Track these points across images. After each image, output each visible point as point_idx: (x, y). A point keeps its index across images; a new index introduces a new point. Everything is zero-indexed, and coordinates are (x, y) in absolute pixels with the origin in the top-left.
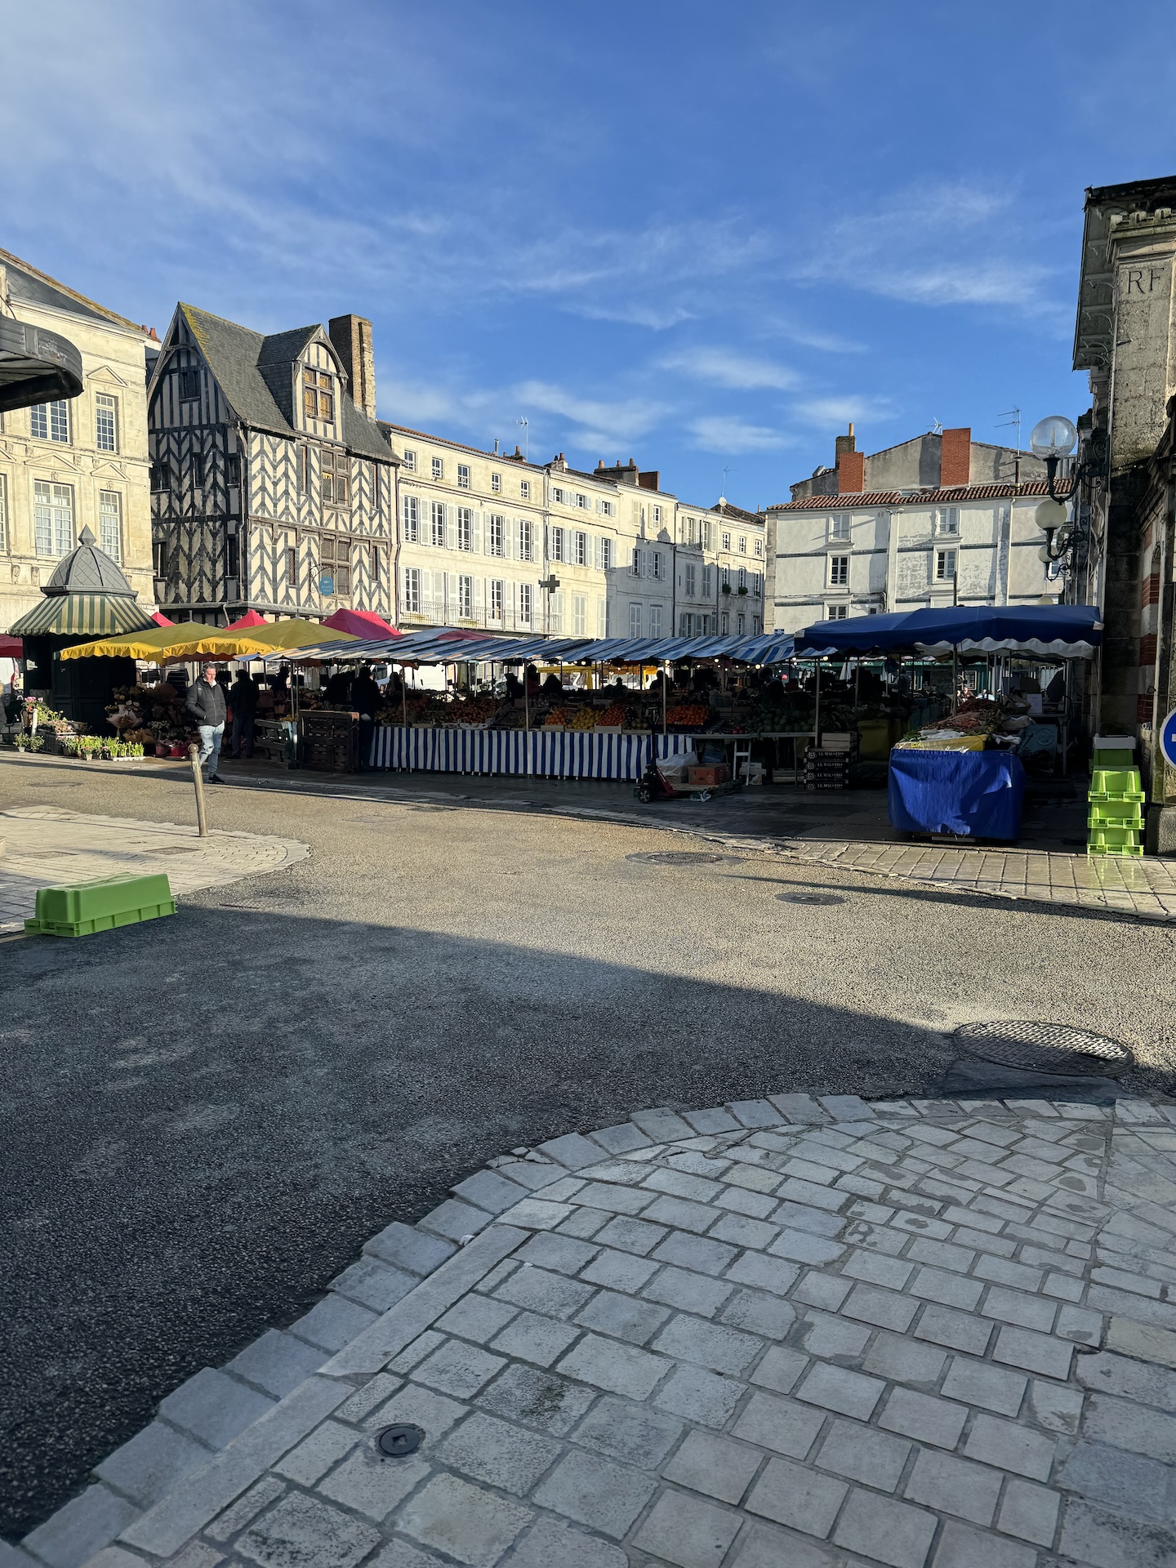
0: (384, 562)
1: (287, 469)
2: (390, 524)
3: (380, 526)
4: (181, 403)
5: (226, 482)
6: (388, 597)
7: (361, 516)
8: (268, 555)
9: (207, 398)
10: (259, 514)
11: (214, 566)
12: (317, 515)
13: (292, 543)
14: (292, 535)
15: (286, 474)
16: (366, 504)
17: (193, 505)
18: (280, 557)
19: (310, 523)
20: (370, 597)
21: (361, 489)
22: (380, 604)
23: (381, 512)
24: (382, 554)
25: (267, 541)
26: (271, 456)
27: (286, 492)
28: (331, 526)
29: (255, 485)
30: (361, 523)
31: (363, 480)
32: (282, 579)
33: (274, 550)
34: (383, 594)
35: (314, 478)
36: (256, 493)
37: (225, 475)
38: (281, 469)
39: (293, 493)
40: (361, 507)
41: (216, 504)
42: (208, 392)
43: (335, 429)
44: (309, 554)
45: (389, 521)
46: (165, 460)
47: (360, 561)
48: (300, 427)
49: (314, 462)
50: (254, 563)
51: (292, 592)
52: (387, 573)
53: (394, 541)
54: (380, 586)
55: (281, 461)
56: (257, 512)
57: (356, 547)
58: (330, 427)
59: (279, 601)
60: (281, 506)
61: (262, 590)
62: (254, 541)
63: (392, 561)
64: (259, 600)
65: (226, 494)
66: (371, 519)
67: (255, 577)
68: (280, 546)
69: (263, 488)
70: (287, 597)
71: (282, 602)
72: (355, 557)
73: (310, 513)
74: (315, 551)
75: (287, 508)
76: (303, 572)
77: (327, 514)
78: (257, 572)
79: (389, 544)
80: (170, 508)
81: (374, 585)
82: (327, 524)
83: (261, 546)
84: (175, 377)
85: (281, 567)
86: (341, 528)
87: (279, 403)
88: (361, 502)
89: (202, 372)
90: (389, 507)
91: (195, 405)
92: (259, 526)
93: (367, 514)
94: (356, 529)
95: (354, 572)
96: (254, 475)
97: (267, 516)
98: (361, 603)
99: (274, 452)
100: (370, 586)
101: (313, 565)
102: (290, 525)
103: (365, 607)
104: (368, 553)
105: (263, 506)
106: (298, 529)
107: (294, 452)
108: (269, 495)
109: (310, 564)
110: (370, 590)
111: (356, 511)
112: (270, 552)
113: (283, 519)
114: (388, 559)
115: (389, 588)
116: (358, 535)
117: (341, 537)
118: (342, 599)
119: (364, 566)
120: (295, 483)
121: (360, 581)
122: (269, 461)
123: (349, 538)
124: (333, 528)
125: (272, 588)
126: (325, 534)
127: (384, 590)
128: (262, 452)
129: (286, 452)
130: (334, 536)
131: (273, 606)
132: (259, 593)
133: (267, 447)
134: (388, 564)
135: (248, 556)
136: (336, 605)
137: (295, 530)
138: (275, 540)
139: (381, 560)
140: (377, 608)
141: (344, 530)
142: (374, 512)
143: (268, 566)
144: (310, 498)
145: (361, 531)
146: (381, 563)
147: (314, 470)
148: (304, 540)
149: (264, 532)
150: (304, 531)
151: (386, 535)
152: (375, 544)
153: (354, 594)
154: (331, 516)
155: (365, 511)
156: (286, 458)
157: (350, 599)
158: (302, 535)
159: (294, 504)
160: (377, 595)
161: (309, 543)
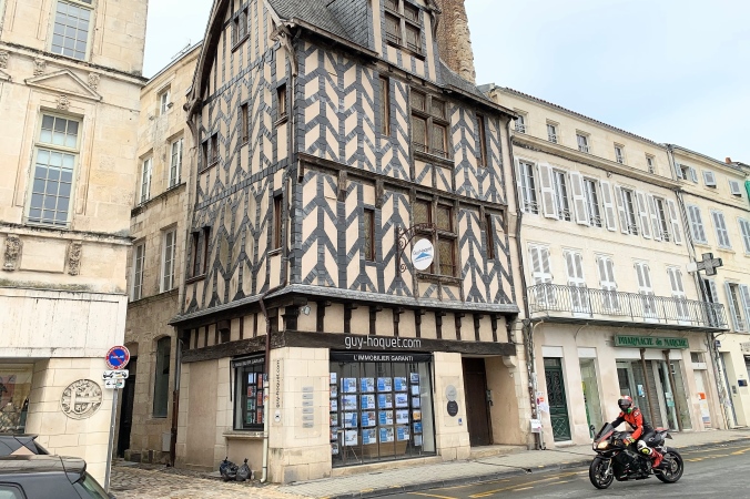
0: (501, 236)
1: (359, 101)
2: (504, 188)
3: (492, 189)
4: (233, 52)
5: (274, 121)
6: (510, 280)
7: (466, 173)
8: (330, 213)
9: (257, 28)
10: (317, 154)
11: (257, 241)
12: (406, 167)
13: (369, 201)
14: (368, 189)
15: (358, 105)
16: (473, 160)
17: (239, 169)
18: (351, 218)
19: (396, 174)
20: (487, 280)
21: (464, 142)
22: (501, 291)
23: (492, 172)
24: (497, 225)
25: (329, 192)
27: (360, 130)
28: (427, 183)
29: (311, 113)
30: (467, 182)
31: (467, 132)
32: (353, 251)
33: (341, 210)
34: (503, 278)
35: (400, 119)
36: (311, 125)
37: (273, 113)
38: (351, 99)
39: (369, 133)
40: (465, 163)
41: (262, 157)
42: (257, 22)
43: (426, 67)
44: (396, 218)
46: (216, 127)
47: (469, 233)
49: (399, 98)
50: (309, 225)
51: (371, 272)
52: (506, 250)
53: (512, 209)
54: (498, 266)
55: (350, 89)
56: (312, 149)
57: (461, 214)
58: (419, 63)
59: (350, 282)
60: (351, 148)
61: (320, 266)
62: (308, 193)
64: (315, 282)
66: (480, 179)
68: (351, 203)
69: (322, 119)
70: (363, 279)
71: (355, 286)
72: (462, 228)
73: (395, 162)
74: (404, 213)
75: (360, 150)
76: (387, 243)
77: (419, 165)
78: (311, 239)
79: (502, 210)
80: (218, 182)
81: (490, 266)
82: (420, 179)
83: (320, 201)
84: (229, 28)
85: (352, 234)
86: (441, 186)
90: (501, 167)
93: (474, 173)
94: (461, 189)
95: (462, 247)
96: (309, 100)
97: (328, 157)
98: (474, 290)
99: (341, 77)
100: (485, 268)
101: (401, 232)
102: (365, 175)
103: (480, 296)
104: (479, 223)
105: (322, 143)
106: (378, 181)
107: (370, 80)
108: (332, 130)
109: (397, 231)
110: (486, 272)
111: (459, 167)
112: (335, 211)
113: (355, 165)
114: (506, 232)
115: (510, 269)
116: (464, 198)
117: (441, 198)
118: (447, 283)
119: (475, 239)
120: (372, 120)
121: (471, 259)
122: (333, 85)
123: (453, 201)
124: (430, 185)
125: (338, 264)
126: (418, 192)
127: (505, 273)
128: (319, 72)
129: (359, 78)
130: (432, 196)
131: (337, 291)
132: (315, 272)
133: (328, 66)
134: (506, 239)
135: (297, 213)
136: (439, 293)
137: (373, 182)
138: (342, 195)
139: (498, 234)
140: (497, 297)
141: (444, 189)
142: (483, 171)
143: (331, 231)
144: (396, 144)
145: (468, 192)
146: (497, 237)
147: (400, 111)
148: (387, 199)
149: (325, 181)
150: (386, 185)
151: (500, 200)
152: (488, 212)
153: (464, 276)
154: (426, 170)
155: (472, 169)
156: (357, 85)
157: (459, 284)
158: (385, 191)
159: (371, 147)
160: (495, 278)
161: (396, 202)
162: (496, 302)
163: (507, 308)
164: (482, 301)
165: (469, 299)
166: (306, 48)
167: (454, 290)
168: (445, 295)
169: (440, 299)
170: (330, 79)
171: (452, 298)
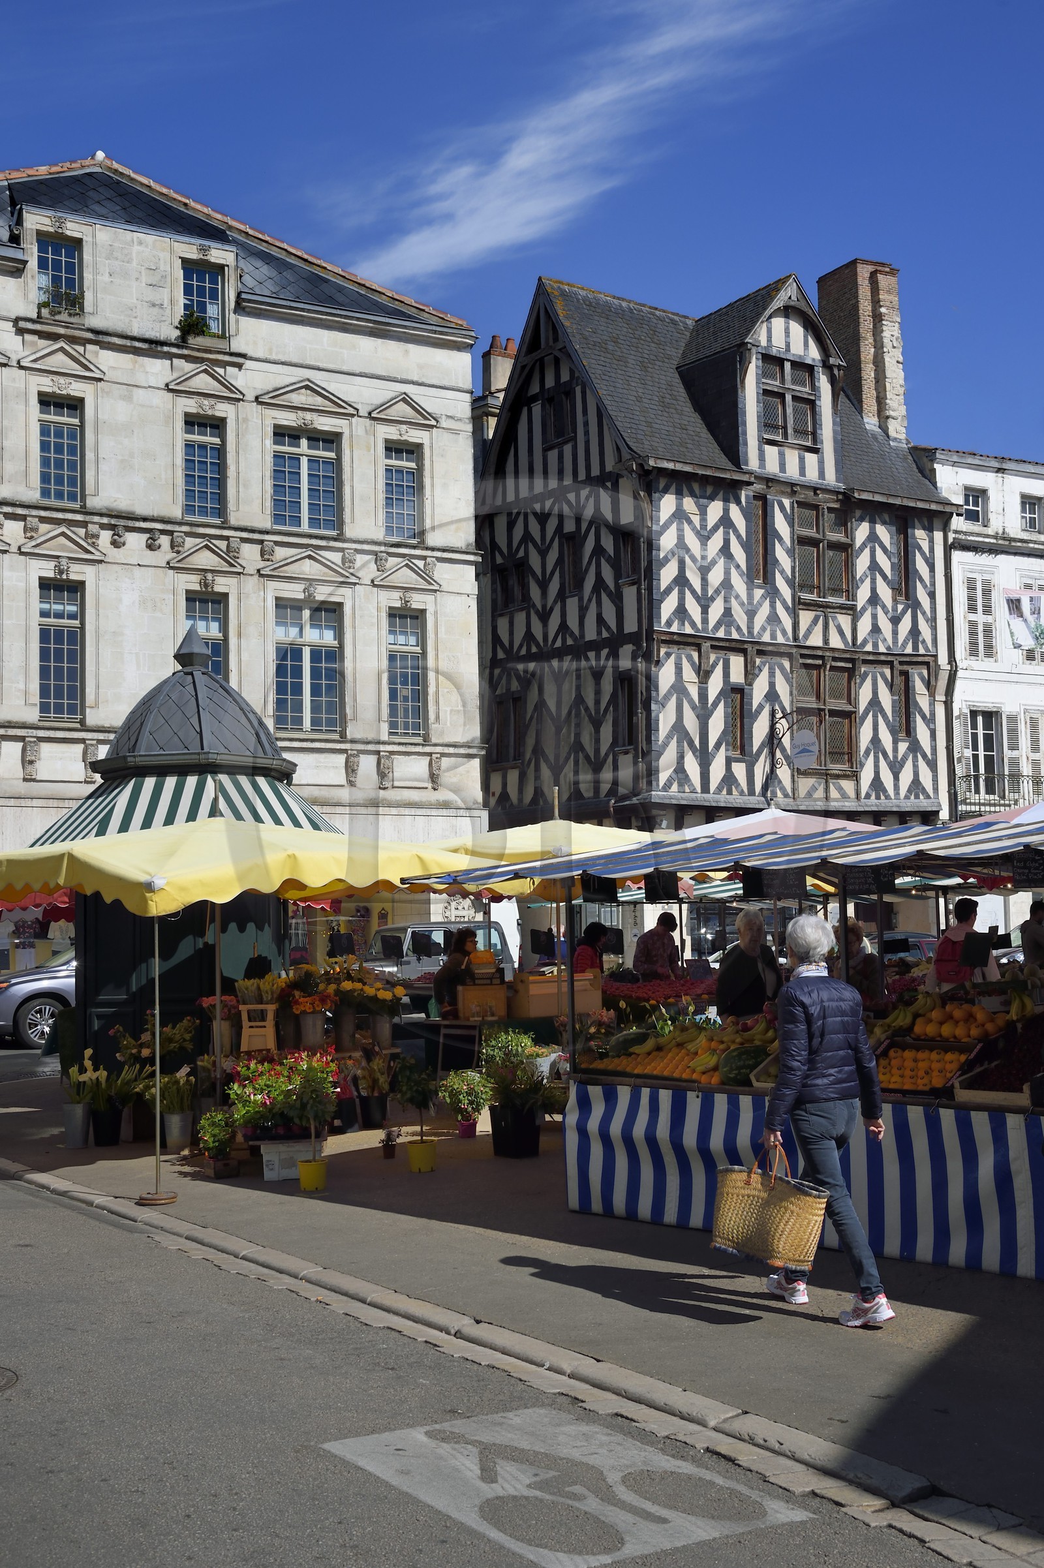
0: (923, 701)
1: (727, 542)
2: (934, 628)
3: (915, 632)
4: (546, 450)
5: (617, 576)
6: (933, 765)
7: (874, 617)
8: (691, 701)
9: (587, 433)
10: (674, 628)
11: (597, 731)
12: (787, 622)
13: (737, 676)
14: (737, 663)
15: (725, 550)
16: (885, 593)
17: (563, 627)
18: (715, 704)
19: (773, 636)
20: (896, 768)
21: (874, 566)
22: (916, 782)
23: (915, 605)
24: (919, 687)
25: (689, 674)
26: (696, 520)
27: (726, 584)
28: (816, 640)
29: (667, 575)
30: (876, 629)
31: (879, 551)
32: (718, 746)
33: (703, 695)
34: (922, 764)
35: (781, 554)
36: (668, 590)
37: (615, 564)
38: (716, 541)
39: (739, 584)
40: (874, 599)
41: (600, 620)
42: (585, 423)
43: (821, 463)
44: (772, 696)
45: (933, 621)
46: (521, 554)
47: (875, 703)
48: (753, 464)
49: (781, 524)
50: (665, 720)
51: (739, 770)
52: (930, 721)
53: (943, 659)
54: (915, 747)
55: (715, 528)
56: (669, 623)
57: (866, 674)
58: (811, 458)
59: (713, 786)
60: (716, 611)
61: (680, 770)
62: (666, 676)
63: (940, 697)
64: (675, 787)
65: (617, 599)
66: (895, 621)
67: (666, 745)
68: (715, 684)
69: (681, 581)
70: (729, 780)
71: (719, 789)
72: (864, 695)
73: (773, 618)
74: (783, 688)
75: (728, 612)
76: (760, 730)
77: (806, 617)
78: (669, 737)
79: (929, 663)
80: (529, 636)
81: (903, 747)
82: (806, 636)
83: (679, 688)
84: (537, 409)
85: (717, 724)
86: (836, 642)
87: (712, 427)
88: (873, 590)
89: (578, 390)
90: (932, 595)
91: (568, 449)
92: (674, 649)
93: (886, 613)
94: (865, 642)
95: (862, 724)
96: (666, 557)
97: (688, 630)
98: (877, 784)
99: (703, 513)
100: (895, 750)
101: (779, 715)
102: (733, 645)
103: (885, 791)
104: (891, 686)
105: (681, 612)
106: (750, 649)
107: (742, 509)
108: (693, 592)
109: (773, 714)
110: (895, 757)
111: (864, 609)
112: (696, 698)
113: (721, 634)
114: (932, 694)
115: (934, 750)
116: (869, 653)
117: (835, 659)
118: (838, 777)
119: (882, 711)
120: (743, 566)
121: (876, 740)
122: (694, 529)
123: (852, 661)
124: (820, 643)
125: (700, 765)
126: (803, 656)
127: (924, 756)
128: (680, 515)
129: (726, 511)
130: (822, 658)
131: (700, 798)
132: (674, 776)
133: (689, 504)
134: (932, 704)
135: (653, 707)
136: (827, 790)
137: (744, 652)
138: (704, 675)
139: (918, 698)
140: (909, 791)
141: (841, 646)
142: (900, 607)
143: (691, 723)
144: (773, 593)
145: (875, 645)
146: (916, 703)
147: (781, 540)
148: (761, 670)
149: (684, 661)
150: (760, 653)
151: (927, 649)
152: (905, 668)
153: (862, 765)
154: (815, 621)
155: (884, 607)
156: (725, 521)
157: (855, 776)
158: (758, 661)
159: (742, 604)
160: (909, 765)
161: (772, 674)
162: (907, 797)
163: (923, 804)
164: (887, 797)
165: (868, 796)
166: (661, 486)
167: (848, 786)
168: (834, 793)
169: (827, 798)
170: (690, 522)
171: (844, 796)
